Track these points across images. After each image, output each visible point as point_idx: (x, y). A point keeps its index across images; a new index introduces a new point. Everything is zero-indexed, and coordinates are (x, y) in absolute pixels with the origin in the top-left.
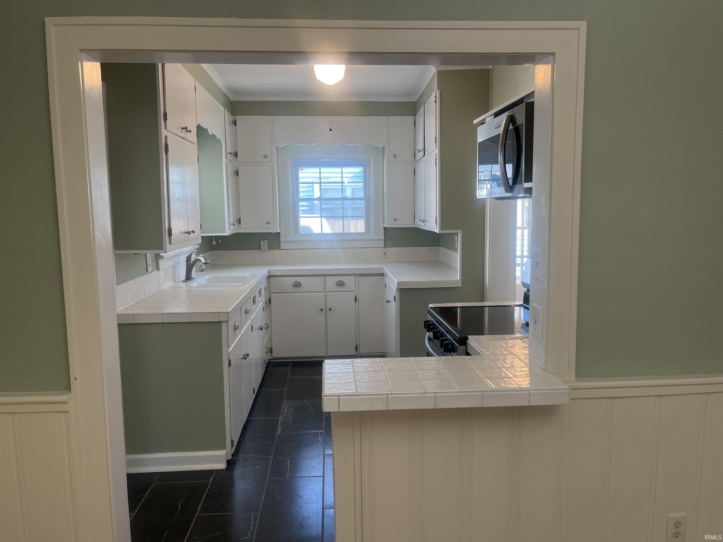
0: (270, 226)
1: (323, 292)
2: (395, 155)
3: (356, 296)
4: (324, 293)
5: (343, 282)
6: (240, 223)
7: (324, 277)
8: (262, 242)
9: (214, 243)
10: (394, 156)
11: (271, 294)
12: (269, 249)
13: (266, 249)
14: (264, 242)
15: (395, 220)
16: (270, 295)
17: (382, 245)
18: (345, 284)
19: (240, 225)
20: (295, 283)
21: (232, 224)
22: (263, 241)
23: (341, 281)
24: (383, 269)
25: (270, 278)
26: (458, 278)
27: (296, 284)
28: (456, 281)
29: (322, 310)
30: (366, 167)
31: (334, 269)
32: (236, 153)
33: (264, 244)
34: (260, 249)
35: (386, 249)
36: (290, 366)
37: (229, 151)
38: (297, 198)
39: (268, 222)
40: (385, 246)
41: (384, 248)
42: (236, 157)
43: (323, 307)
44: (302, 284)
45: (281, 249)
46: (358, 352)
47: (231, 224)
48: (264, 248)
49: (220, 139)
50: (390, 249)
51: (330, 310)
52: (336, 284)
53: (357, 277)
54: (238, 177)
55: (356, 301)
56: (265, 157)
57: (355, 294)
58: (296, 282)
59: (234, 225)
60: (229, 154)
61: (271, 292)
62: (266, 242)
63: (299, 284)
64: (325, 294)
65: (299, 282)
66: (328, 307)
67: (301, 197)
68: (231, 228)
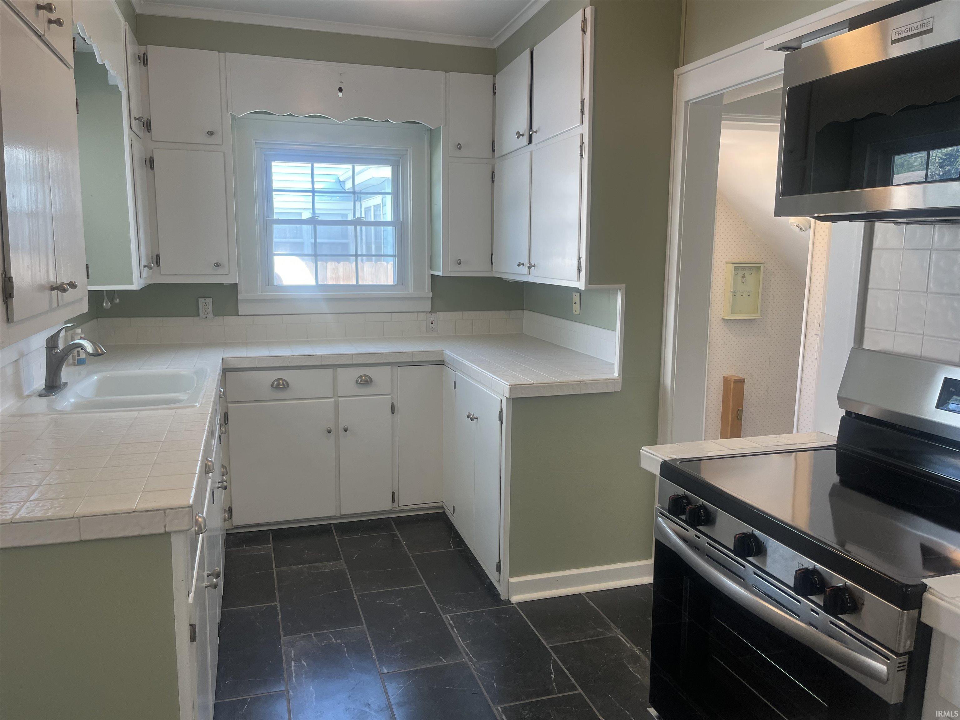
0: (220, 271)
1: (332, 397)
2: (459, 144)
3: (393, 403)
4: (333, 400)
5: (370, 378)
6: (158, 264)
7: (333, 369)
8: (201, 301)
9: (107, 305)
10: (458, 147)
11: (229, 405)
12: (215, 315)
13: (210, 315)
14: (205, 301)
15: (459, 264)
16: (227, 407)
17: (427, 306)
18: (373, 381)
19: (159, 268)
20: (276, 383)
21: (145, 266)
22: (204, 299)
23: (365, 376)
24: (443, 352)
25: (226, 373)
26: (616, 374)
27: (279, 384)
28: (614, 380)
29: (329, 432)
30: (398, 166)
31: (353, 354)
32: (147, 123)
33: (205, 304)
34: (198, 315)
35: (434, 315)
36: (271, 542)
37: (135, 114)
38: (269, 218)
39: (217, 263)
40: (433, 310)
41: (430, 312)
42: (148, 131)
43: (331, 426)
44: (289, 383)
45: (239, 314)
46: (396, 505)
47: (143, 267)
48: (206, 312)
49: (118, 86)
50: (441, 315)
51: (346, 430)
52: (357, 382)
53: (396, 369)
54: (152, 171)
55: (393, 413)
56: (211, 133)
57: (392, 398)
58: (278, 380)
59: (150, 268)
60: (136, 119)
61: (227, 401)
62: (209, 300)
63: (285, 383)
64: (335, 400)
65: (283, 380)
66: (342, 426)
67: (275, 217)
68: (144, 275)
